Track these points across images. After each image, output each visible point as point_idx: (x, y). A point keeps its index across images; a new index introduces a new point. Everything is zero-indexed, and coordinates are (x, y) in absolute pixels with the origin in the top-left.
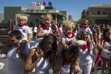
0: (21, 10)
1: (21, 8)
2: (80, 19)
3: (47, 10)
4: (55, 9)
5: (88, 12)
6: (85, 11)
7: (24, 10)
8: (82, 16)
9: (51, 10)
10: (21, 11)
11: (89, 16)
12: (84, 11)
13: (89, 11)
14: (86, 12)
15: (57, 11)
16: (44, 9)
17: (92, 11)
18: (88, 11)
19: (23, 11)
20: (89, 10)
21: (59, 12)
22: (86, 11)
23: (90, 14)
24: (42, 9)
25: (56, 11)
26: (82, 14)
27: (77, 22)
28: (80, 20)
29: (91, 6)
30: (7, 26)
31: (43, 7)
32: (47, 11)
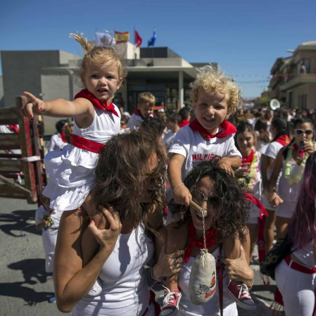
0: (58, 61)
1: (56, 53)
2: (267, 89)
3: (147, 60)
4: (176, 56)
5: (293, 66)
6: (283, 63)
7: (70, 61)
8: (272, 81)
9: (163, 60)
10: (60, 65)
11: (296, 81)
12: (280, 62)
13: (299, 61)
14: (287, 66)
15: (185, 65)
16: (138, 57)
17: (307, 62)
18: (296, 62)
19: (67, 65)
20: (298, 58)
21: (190, 66)
22: (287, 62)
23: (302, 71)
24: (130, 56)
25: (180, 63)
26: (274, 72)
27: (253, 101)
28: (263, 94)
29: (304, 44)
30: (14, 116)
31: (134, 49)
32: (149, 65)
